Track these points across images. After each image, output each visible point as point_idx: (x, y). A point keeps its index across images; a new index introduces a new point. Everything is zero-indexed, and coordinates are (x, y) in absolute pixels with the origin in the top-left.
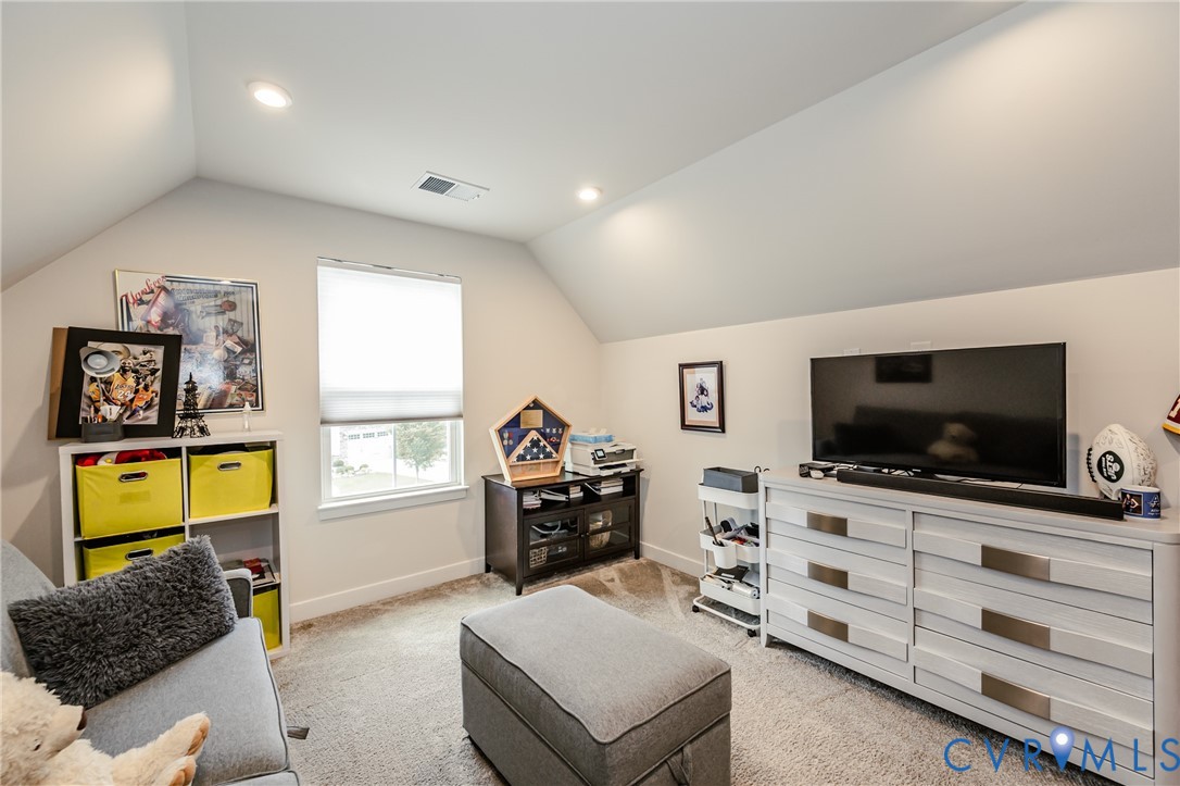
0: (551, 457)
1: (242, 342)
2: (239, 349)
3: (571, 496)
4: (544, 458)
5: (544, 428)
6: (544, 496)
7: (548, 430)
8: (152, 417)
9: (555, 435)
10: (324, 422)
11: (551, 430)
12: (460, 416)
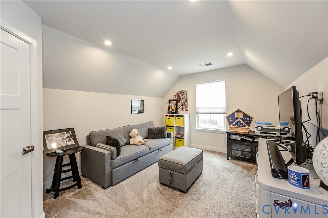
0: (245, 127)
1: (185, 100)
2: (185, 101)
3: (254, 140)
4: (242, 126)
5: (244, 118)
6: (242, 137)
7: (245, 119)
8: (174, 111)
9: (248, 120)
10: (197, 113)
11: (247, 119)
12: (225, 113)
